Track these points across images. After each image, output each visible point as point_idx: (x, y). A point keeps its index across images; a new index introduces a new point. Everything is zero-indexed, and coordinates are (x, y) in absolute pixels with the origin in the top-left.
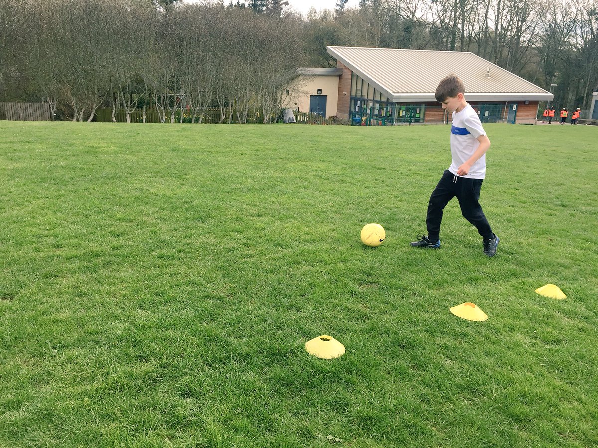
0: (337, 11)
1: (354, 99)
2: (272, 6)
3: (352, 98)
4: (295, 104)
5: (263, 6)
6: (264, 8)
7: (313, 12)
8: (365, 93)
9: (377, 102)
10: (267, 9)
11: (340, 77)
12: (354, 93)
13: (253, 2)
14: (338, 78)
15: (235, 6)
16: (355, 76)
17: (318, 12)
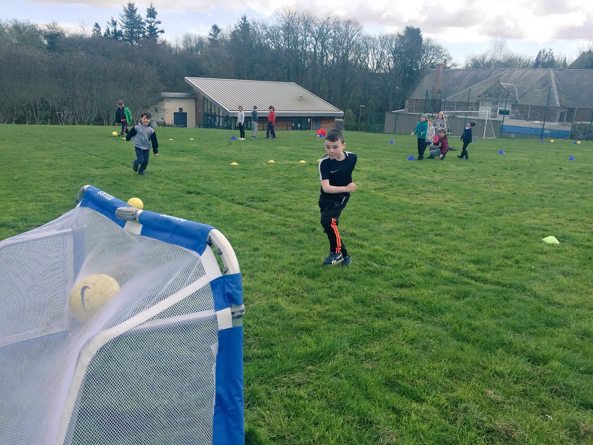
0: (210, 39)
1: (206, 115)
2: (149, 33)
3: (205, 114)
4: (162, 119)
5: (140, 33)
6: (141, 35)
7: (188, 39)
8: (213, 111)
9: (221, 117)
10: (144, 36)
11: (196, 99)
12: (206, 111)
13: (130, 30)
14: (194, 101)
15: (112, 33)
16: (206, 99)
17: (193, 39)
